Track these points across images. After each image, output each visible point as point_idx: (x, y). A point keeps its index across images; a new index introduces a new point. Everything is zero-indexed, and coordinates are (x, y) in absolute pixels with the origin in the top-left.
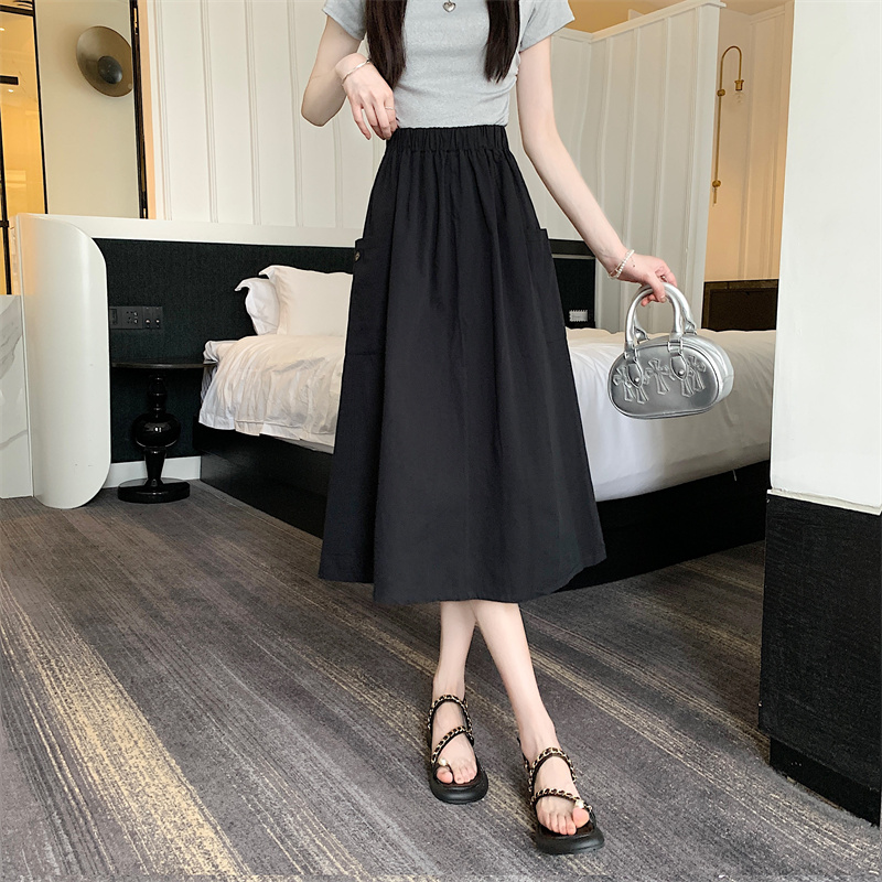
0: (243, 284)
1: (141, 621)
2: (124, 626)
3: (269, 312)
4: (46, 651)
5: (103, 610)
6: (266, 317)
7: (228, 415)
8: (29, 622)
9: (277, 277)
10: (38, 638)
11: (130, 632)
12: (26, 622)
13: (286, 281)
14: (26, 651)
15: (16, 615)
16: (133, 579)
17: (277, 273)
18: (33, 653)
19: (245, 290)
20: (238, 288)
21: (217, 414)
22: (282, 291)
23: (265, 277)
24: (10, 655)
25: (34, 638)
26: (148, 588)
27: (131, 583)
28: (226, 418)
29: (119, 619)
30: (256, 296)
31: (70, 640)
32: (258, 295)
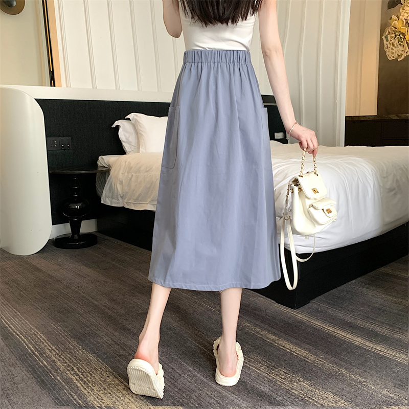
0: (116, 123)
1: (116, 334)
2: (107, 338)
3: (133, 139)
4: (67, 361)
5: (88, 327)
6: (131, 142)
7: (120, 199)
8: (46, 339)
9: (136, 120)
10: (57, 351)
11: (113, 343)
12: (43, 339)
13: (140, 122)
14: (54, 361)
15: (35, 335)
16: (96, 303)
17: (135, 117)
18: (59, 363)
19: (118, 127)
20: (114, 126)
21: (112, 198)
22: (139, 128)
23: (129, 119)
24: (45, 365)
25: (55, 351)
26: (109, 309)
27: (96, 305)
28: (118, 200)
29: (102, 334)
30: (124, 130)
31: (78, 351)
32: (125, 130)
